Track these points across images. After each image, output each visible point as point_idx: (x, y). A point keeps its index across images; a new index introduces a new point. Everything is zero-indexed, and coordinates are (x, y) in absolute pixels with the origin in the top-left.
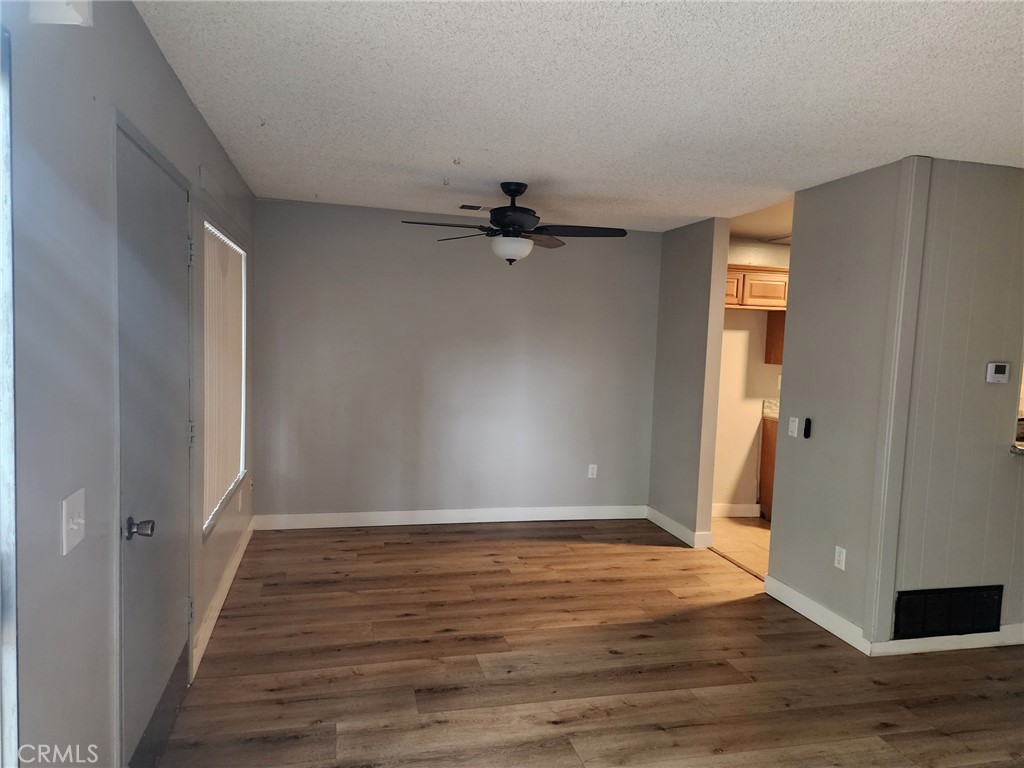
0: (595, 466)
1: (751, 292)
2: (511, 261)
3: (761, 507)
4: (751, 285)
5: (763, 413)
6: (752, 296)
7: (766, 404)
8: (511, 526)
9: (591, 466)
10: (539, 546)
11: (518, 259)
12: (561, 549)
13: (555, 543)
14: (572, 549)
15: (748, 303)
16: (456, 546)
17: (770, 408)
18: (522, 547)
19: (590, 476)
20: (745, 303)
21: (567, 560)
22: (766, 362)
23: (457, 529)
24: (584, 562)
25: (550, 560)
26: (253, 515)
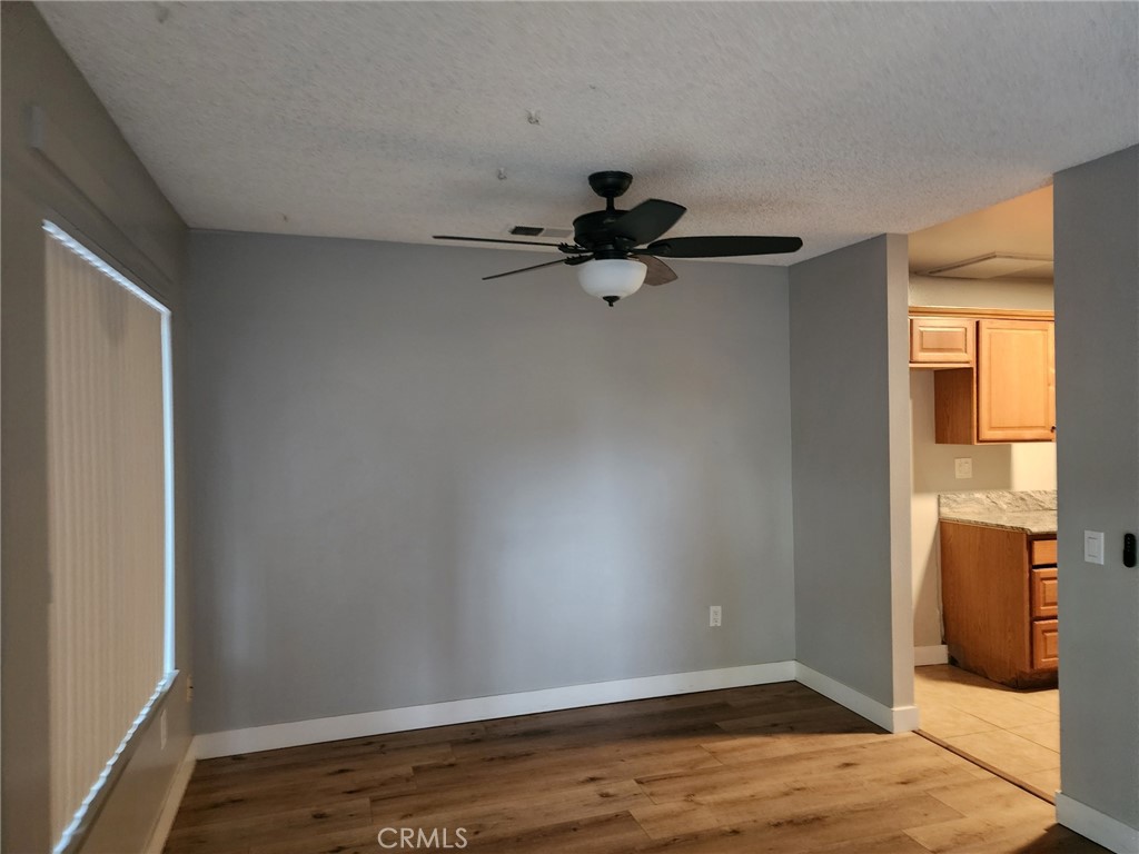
0: (719, 608)
1: (922, 344)
2: (611, 300)
3: (949, 649)
4: (922, 332)
5: (939, 513)
6: (924, 349)
7: (943, 501)
8: (605, 714)
9: (713, 608)
10: (662, 752)
11: (622, 295)
12: (697, 755)
13: (684, 743)
14: (714, 754)
15: (920, 359)
16: (529, 764)
17: (948, 505)
18: (635, 756)
19: (712, 624)
20: (915, 359)
21: (715, 778)
22: (939, 440)
23: (522, 728)
24: (744, 781)
25: (688, 783)
26: (193, 735)
